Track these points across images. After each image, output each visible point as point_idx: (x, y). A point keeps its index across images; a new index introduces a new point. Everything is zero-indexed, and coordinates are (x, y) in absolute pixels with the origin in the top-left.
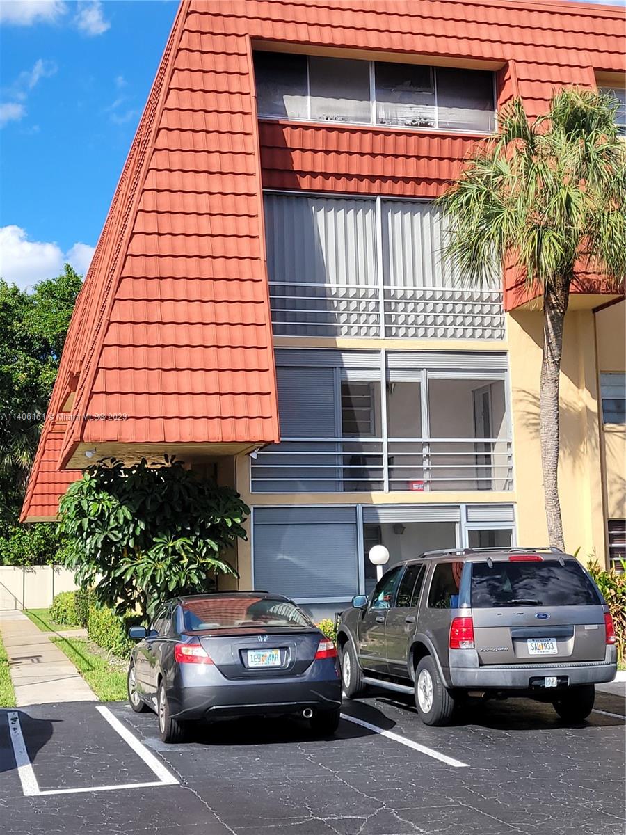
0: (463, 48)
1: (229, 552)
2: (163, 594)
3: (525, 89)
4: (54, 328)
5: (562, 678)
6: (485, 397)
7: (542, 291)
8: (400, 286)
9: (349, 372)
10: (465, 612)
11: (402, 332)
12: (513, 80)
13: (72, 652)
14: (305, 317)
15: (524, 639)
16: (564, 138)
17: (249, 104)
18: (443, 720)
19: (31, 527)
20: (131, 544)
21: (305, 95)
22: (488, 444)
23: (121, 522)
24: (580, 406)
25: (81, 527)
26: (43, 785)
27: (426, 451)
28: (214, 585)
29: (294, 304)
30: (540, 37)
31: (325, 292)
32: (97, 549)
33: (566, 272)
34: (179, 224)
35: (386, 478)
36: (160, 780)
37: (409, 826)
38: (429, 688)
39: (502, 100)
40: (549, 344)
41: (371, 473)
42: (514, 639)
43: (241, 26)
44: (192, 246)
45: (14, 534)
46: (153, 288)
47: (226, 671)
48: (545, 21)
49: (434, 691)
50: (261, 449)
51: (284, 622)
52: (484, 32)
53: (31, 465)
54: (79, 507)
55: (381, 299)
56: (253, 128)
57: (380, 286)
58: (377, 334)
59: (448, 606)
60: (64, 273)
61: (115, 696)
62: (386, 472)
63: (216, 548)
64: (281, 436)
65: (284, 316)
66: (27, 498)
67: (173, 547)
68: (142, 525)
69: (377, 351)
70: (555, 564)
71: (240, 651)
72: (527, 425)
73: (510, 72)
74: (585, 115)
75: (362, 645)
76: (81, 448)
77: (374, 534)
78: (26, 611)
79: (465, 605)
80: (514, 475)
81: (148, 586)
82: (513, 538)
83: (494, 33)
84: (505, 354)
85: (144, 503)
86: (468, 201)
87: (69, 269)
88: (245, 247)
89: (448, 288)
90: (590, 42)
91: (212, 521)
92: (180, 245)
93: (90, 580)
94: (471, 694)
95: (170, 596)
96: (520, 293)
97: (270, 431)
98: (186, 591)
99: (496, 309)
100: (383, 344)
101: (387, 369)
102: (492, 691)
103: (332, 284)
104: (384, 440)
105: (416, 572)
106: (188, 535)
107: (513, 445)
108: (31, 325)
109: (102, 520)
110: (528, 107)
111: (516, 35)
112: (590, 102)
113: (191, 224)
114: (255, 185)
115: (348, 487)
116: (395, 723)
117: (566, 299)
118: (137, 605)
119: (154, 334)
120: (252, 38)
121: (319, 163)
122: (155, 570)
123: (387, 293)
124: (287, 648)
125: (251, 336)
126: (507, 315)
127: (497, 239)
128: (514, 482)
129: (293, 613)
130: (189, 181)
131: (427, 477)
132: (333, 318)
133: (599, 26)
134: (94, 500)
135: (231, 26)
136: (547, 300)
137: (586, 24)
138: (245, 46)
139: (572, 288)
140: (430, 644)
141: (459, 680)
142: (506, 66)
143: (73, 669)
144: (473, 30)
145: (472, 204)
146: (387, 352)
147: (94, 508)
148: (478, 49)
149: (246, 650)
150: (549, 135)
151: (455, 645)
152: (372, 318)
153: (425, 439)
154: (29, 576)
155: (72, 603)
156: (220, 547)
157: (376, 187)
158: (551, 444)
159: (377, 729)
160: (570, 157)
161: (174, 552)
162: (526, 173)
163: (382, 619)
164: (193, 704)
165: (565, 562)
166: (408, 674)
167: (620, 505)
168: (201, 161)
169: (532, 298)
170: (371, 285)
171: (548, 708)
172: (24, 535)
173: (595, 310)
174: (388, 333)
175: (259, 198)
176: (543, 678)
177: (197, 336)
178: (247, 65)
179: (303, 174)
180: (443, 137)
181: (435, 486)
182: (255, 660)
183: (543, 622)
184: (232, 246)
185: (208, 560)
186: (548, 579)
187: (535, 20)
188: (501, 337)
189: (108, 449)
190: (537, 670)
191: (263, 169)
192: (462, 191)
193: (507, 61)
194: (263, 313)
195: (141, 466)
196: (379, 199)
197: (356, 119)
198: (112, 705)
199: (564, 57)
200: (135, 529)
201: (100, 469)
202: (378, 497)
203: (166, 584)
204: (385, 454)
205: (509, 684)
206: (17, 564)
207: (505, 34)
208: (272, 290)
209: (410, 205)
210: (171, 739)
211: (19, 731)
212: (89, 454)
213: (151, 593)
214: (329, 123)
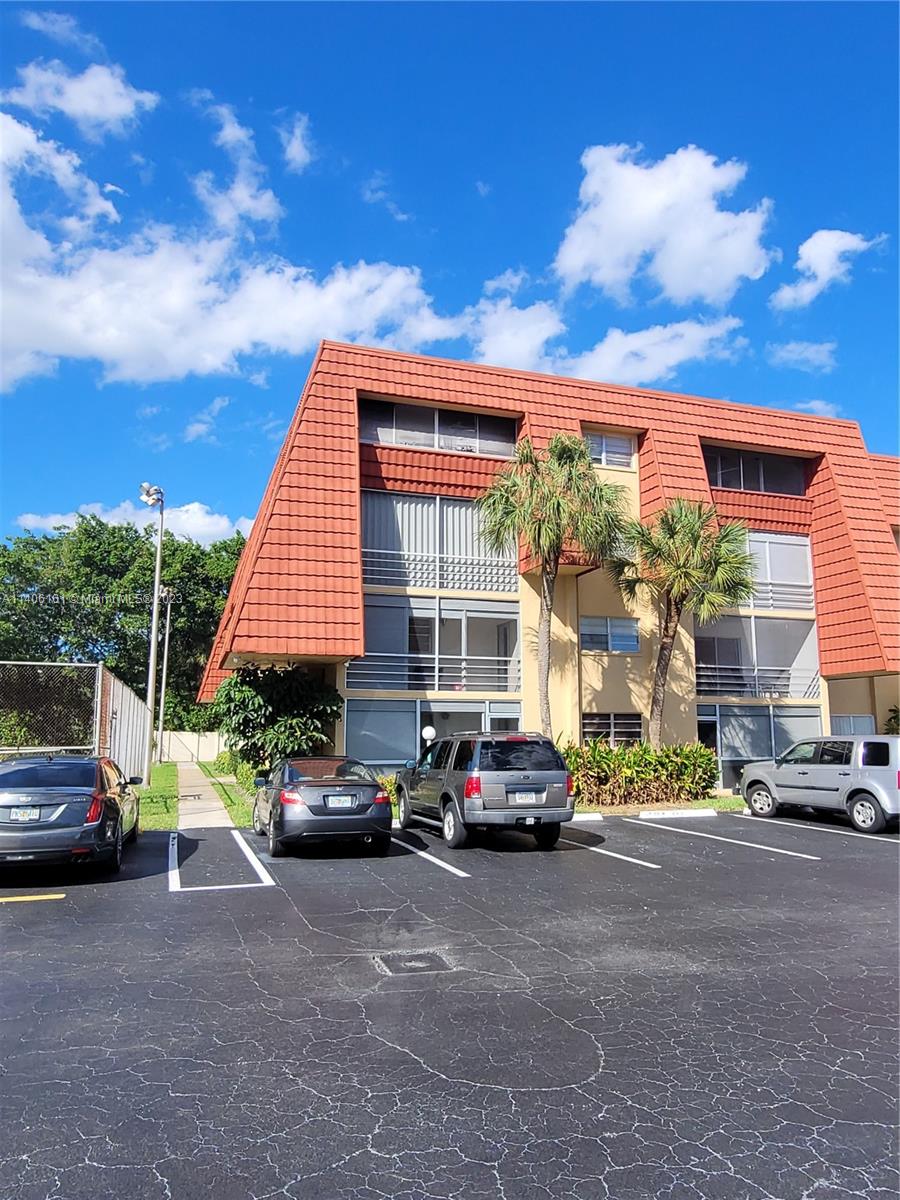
0: (496, 403)
1: (329, 728)
2: (283, 755)
3: (535, 431)
4: (227, 572)
5: (538, 819)
6: (505, 629)
7: (540, 562)
8: (450, 555)
9: (414, 611)
10: (476, 774)
11: (450, 585)
12: (528, 425)
13: (223, 793)
14: (386, 573)
15: (514, 792)
16: (557, 464)
17: (354, 433)
18: (461, 844)
19: (204, 706)
20: (263, 721)
21: (392, 428)
22: (506, 661)
23: (256, 706)
24: (566, 638)
25: (229, 708)
26: (183, 884)
27: (464, 665)
28: (319, 750)
29: (379, 564)
30: (546, 399)
31: (400, 557)
32: (240, 724)
33: (557, 550)
34: (303, 509)
35: (436, 682)
36: (262, 882)
37: (422, 916)
38: (452, 823)
39: (520, 437)
40: (545, 597)
41: (427, 678)
42: (507, 792)
43: (351, 382)
44: (312, 524)
45: (193, 710)
46: (284, 551)
47: (314, 810)
48: (550, 388)
49: (454, 825)
50: (352, 660)
51: (356, 778)
52: (510, 393)
53: (206, 664)
54: (228, 694)
55: (438, 564)
56: (356, 449)
57: (437, 555)
58: (434, 586)
59: (466, 769)
60: (236, 536)
61: (246, 824)
62: (437, 678)
63: (320, 726)
64: (366, 651)
65: (372, 572)
66: (202, 687)
67: (291, 724)
68: (270, 709)
69: (434, 598)
70: (537, 743)
71: (324, 796)
72: (532, 651)
73: (526, 420)
74: (570, 450)
75: (412, 793)
76: (230, 655)
77: (428, 719)
78: (199, 764)
79: (476, 769)
80: (522, 682)
81: (273, 749)
82: (520, 724)
83: (517, 395)
84: (518, 602)
85: (272, 693)
86: (494, 503)
87: (238, 533)
88: (347, 526)
89: (482, 557)
90: (578, 403)
91: (317, 707)
92: (304, 523)
93: (235, 744)
94: (479, 828)
95: (287, 756)
96: (528, 563)
97: (358, 649)
98: (298, 754)
99: (513, 573)
100: (438, 592)
101: (440, 610)
102: (492, 827)
103: (405, 552)
104: (436, 656)
105: (447, 746)
106: (301, 716)
107: (521, 663)
108: (212, 569)
109: (243, 704)
110: (537, 443)
111: (530, 396)
112: (573, 442)
113: (312, 509)
114: (356, 485)
115: (411, 687)
116: (428, 846)
117: (557, 569)
118: (267, 762)
119: (284, 582)
120: (358, 390)
121: (399, 473)
122: (278, 739)
123: (441, 560)
124: (355, 795)
125: (348, 585)
126: (520, 577)
127: (511, 529)
128: (522, 688)
129: (363, 772)
130: (312, 481)
131: (464, 682)
132: (405, 574)
133: (584, 393)
134: (239, 691)
135: (344, 382)
136: (544, 569)
137: (575, 392)
138: (353, 395)
139: (561, 561)
140: (453, 794)
141: (470, 820)
142: (524, 416)
143: (221, 804)
144: (503, 392)
145: (496, 505)
146: (440, 598)
147: (238, 696)
148: (505, 404)
149: (328, 796)
150: (548, 463)
151: (468, 796)
152: (431, 576)
153: (464, 656)
154: (202, 739)
155: (228, 758)
156: (322, 725)
157: (437, 489)
158: (544, 663)
159: (415, 850)
160: (561, 476)
161: (291, 727)
162: (532, 487)
163: (424, 776)
164: (291, 832)
165: (543, 742)
166: (439, 813)
167: (590, 704)
168: (320, 469)
169: (535, 566)
170: (431, 554)
171: (531, 838)
172: (200, 711)
173: (577, 576)
174: (441, 586)
175: (358, 494)
176: (525, 819)
177: (312, 583)
178: (354, 407)
179: (388, 479)
180: (482, 459)
181: (469, 688)
182: (334, 803)
183: (527, 781)
184: (338, 525)
185: (314, 733)
186: (531, 752)
187: (543, 387)
188: (516, 591)
189: (249, 657)
190: (521, 813)
191: (361, 475)
192: (490, 496)
193: (524, 413)
194: (357, 570)
195: (272, 668)
196: (438, 498)
197: (425, 445)
198: (242, 830)
199: (560, 412)
200: (265, 711)
201: (244, 670)
202: (430, 695)
203: (285, 748)
204: (437, 665)
205: (503, 822)
206: (194, 731)
207: (523, 395)
208: (364, 554)
209: (458, 502)
210: (275, 854)
211: (176, 846)
212: (235, 660)
213: (276, 754)
214: (407, 447)
